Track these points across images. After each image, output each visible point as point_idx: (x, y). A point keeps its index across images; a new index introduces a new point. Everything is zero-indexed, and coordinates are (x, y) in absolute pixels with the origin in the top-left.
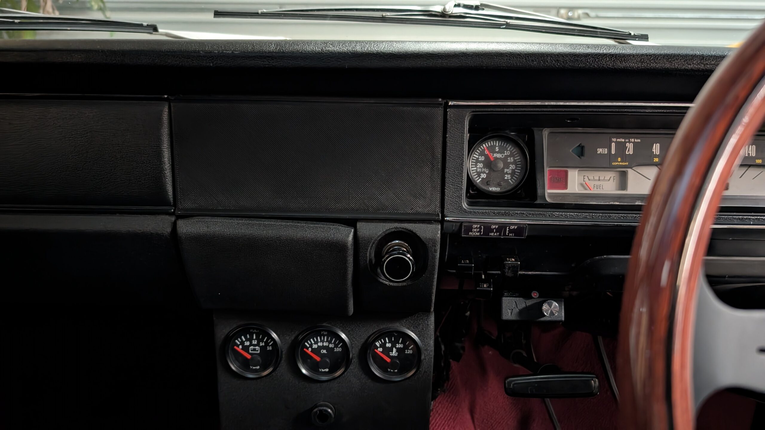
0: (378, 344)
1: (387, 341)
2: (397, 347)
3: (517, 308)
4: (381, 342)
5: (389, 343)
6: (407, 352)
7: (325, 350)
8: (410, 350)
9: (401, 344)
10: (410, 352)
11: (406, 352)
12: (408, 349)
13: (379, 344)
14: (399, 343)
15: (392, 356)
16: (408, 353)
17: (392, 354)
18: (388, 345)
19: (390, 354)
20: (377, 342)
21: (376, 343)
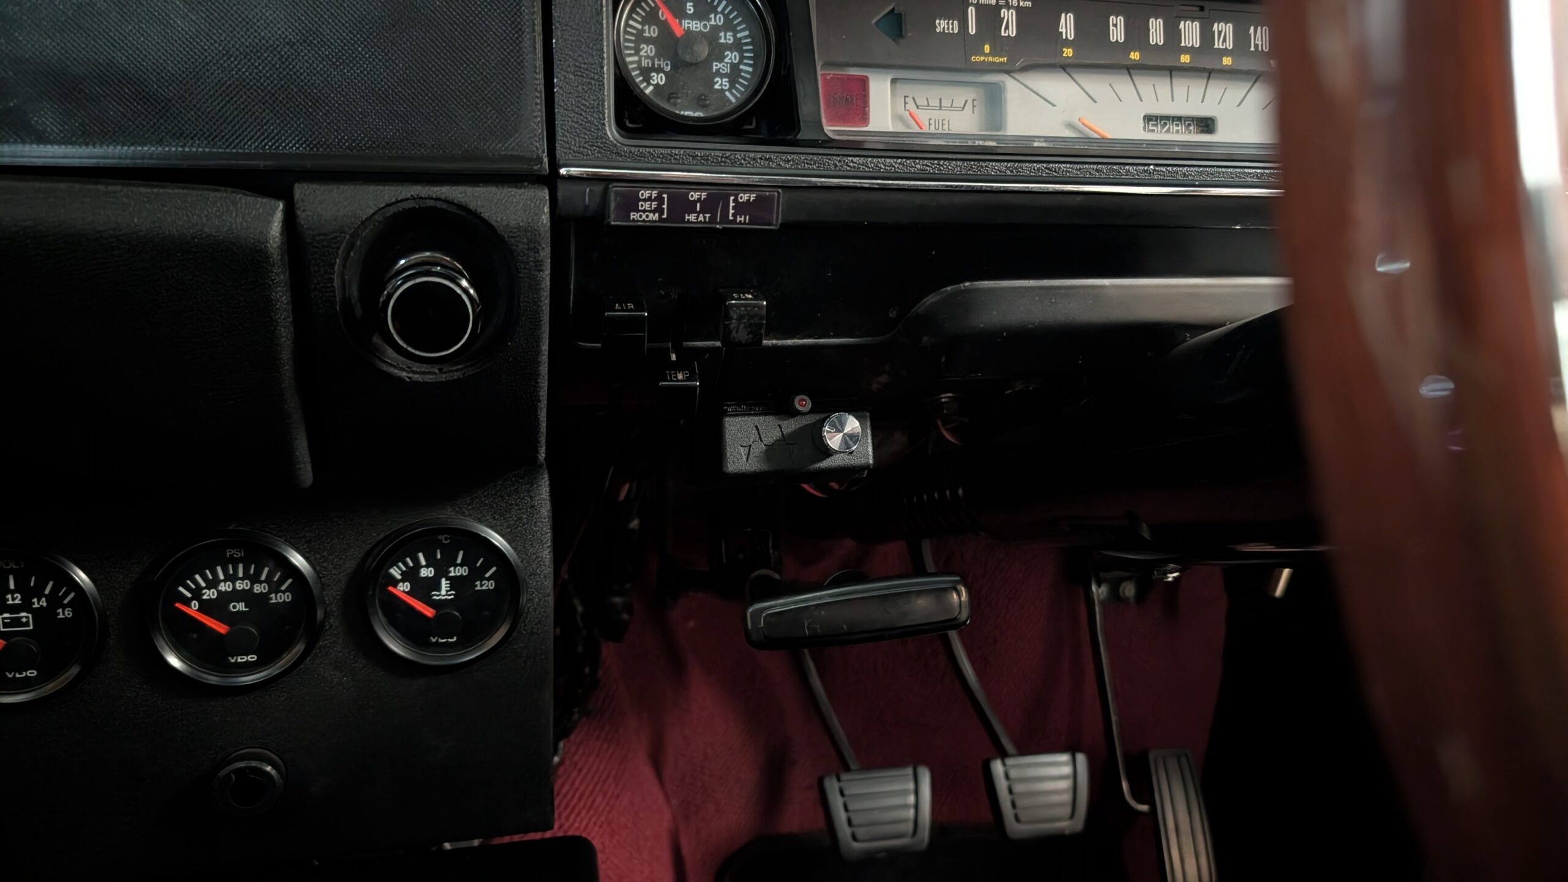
0: (395, 572)
1: (423, 562)
2: (452, 574)
3: (762, 441)
4: (406, 564)
5: (427, 566)
6: (482, 585)
7: (242, 602)
8: (488, 579)
9: (461, 565)
10: (489, 585)
11: (478, 588)
12: (482, 579)
13: (400, 572)
14: (455, 565)
15: (440, 600)
16: (484, 588)
17: (438, 596)
18: (426, 572)
19: (435, 597)
20: (395, 567)
21: (392, 571)
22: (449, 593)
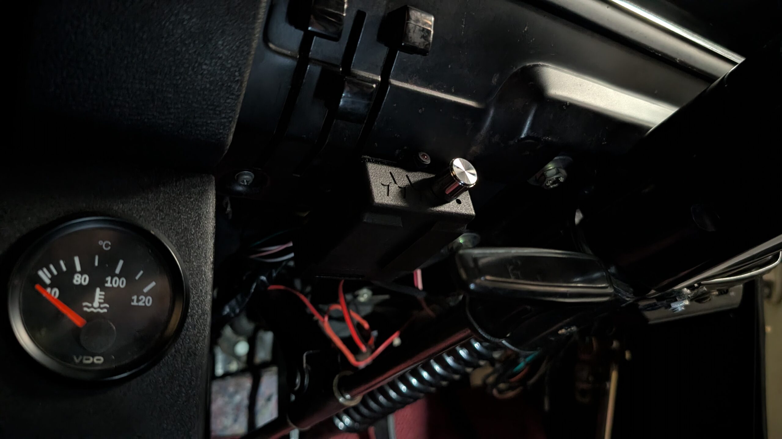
0: (45, 275)
1: (78, 268)
2: (108, 285)
3: (395, 183)
4: (58, 268)
5: (82, 273)
6: (138, 301)
8: (146, 295)
9: (119, 276)
10: (146, 301)
11: (135, 303)
12: (140, 293)
13: (49, 276)
14: (113, 275)
16: (141, 304)
18: (80, 279)
19: (86, 309)
20: (45, 270)
21: (40, 273)
22: (102, 306)
